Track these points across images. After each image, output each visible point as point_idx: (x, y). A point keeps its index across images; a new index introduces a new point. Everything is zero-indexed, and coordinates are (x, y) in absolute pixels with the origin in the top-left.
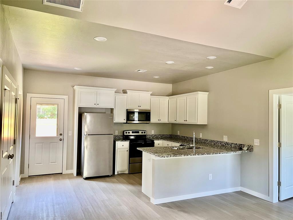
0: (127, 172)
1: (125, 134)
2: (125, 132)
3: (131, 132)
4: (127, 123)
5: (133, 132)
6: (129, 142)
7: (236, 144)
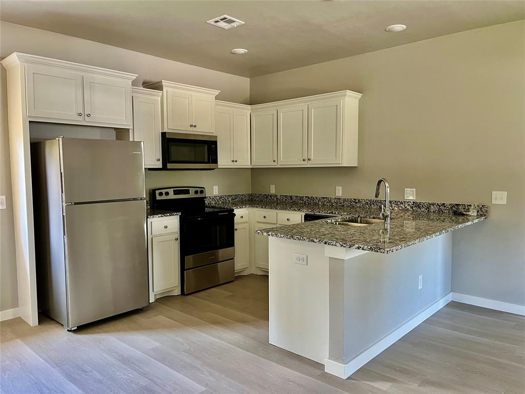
0: (177, 292)
1: (158, 198)
2: (157, 192)
3: (171, 191)
4: (164, 168)
5: (176, 193)
6: (178, 217)
7: (444, 204)
